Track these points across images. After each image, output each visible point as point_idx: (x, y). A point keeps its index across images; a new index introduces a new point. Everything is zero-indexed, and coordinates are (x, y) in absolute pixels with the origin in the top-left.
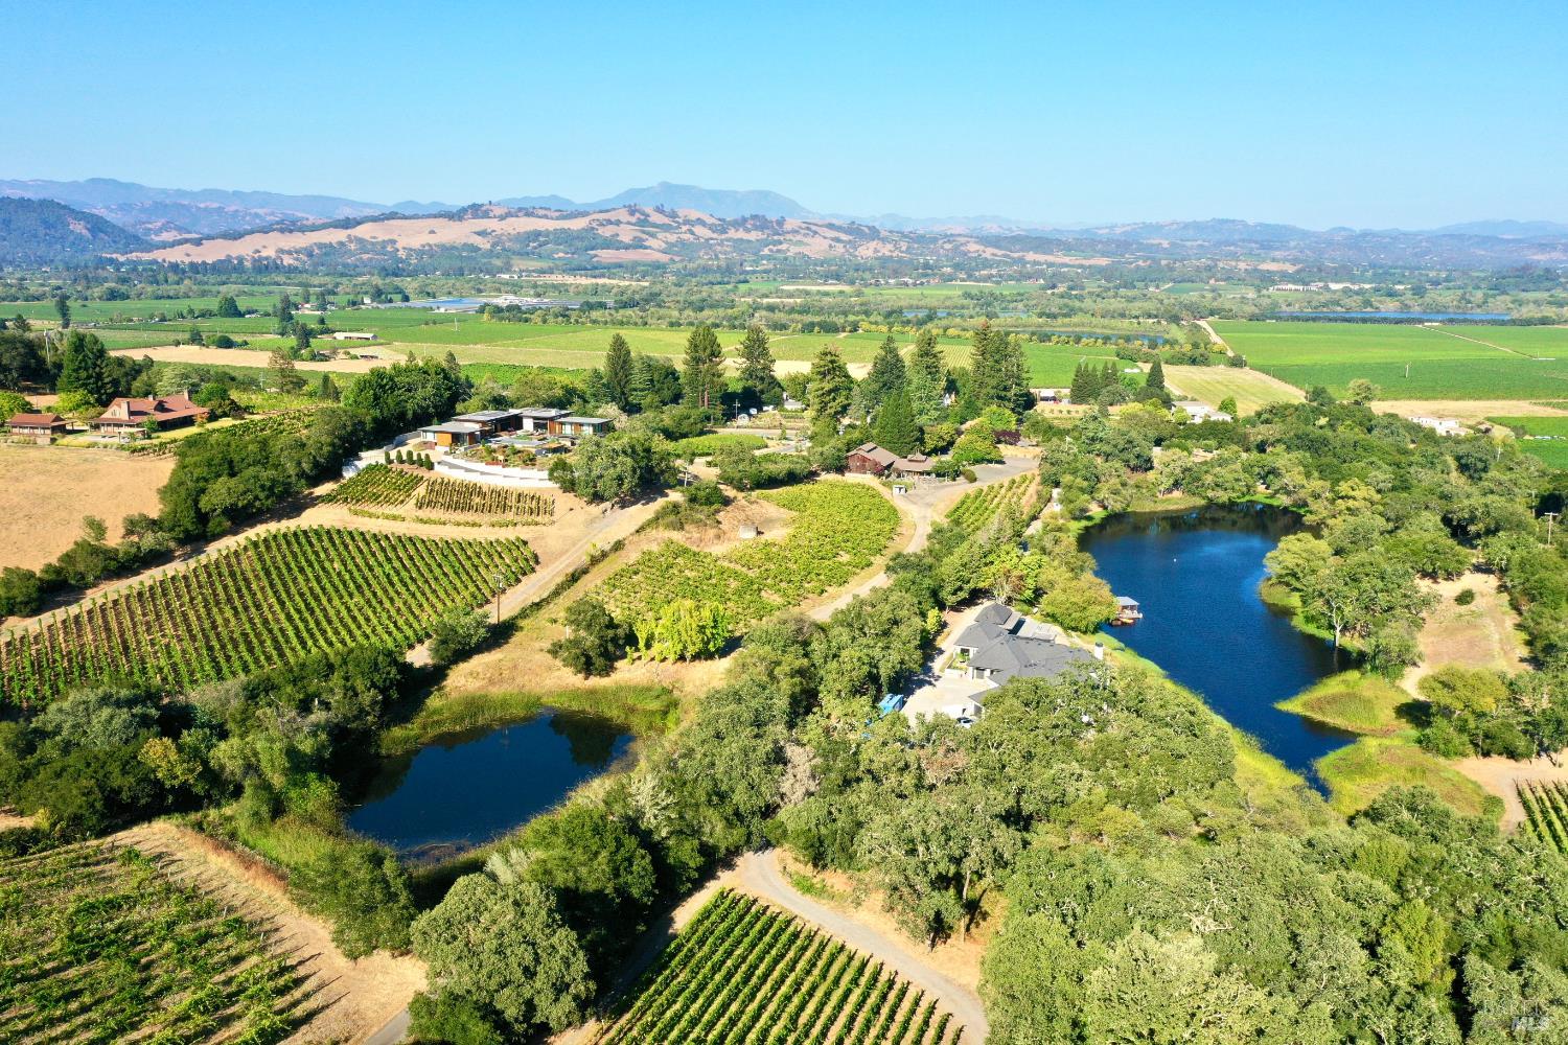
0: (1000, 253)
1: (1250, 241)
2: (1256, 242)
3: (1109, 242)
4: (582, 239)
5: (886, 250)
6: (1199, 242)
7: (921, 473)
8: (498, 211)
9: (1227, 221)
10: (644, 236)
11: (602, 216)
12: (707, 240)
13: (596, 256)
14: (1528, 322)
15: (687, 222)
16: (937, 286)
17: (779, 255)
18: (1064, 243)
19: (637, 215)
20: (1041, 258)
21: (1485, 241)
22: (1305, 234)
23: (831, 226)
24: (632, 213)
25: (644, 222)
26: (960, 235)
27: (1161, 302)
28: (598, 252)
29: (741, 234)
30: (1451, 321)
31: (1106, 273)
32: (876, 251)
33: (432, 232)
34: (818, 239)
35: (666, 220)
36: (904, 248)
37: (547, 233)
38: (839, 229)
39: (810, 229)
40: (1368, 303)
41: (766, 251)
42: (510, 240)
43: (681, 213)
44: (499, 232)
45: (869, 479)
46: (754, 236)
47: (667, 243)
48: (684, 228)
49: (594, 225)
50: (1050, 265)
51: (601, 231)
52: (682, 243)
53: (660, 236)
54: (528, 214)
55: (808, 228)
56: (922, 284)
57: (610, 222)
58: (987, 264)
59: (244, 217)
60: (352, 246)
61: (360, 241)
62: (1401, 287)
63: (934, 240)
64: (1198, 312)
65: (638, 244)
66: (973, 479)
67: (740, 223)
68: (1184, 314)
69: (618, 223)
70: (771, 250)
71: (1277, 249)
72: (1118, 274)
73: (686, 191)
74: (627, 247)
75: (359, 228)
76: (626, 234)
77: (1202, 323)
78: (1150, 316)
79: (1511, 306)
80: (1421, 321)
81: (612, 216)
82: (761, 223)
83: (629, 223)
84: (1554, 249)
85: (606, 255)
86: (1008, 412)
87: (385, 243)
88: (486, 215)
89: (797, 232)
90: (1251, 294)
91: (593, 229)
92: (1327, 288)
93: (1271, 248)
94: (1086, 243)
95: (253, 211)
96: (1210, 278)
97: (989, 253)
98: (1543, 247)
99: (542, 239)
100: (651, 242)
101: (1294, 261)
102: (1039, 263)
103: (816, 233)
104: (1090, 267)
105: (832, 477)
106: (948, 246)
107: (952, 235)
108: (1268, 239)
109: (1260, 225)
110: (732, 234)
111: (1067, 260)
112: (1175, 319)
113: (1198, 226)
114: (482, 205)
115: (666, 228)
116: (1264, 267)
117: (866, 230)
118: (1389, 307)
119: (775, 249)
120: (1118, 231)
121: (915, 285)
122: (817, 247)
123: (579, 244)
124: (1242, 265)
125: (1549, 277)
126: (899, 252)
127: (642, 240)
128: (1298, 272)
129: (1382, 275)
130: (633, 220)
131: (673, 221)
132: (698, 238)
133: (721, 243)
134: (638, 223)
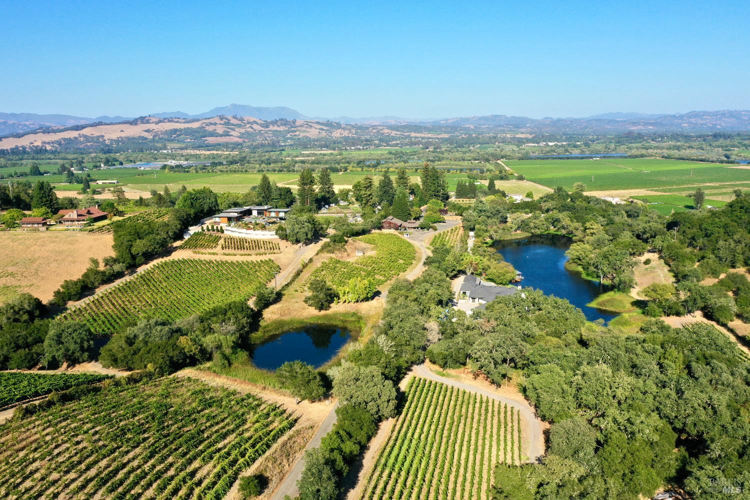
0: (399, 133)
1: (510, 125)
2: (512, 125)
3: (447, 127)
4: (199, 132)
5: (346, 133)
6: (487, 126)
7: (415, 228)
8: (153, 120)
9: (498, 116)
10: (229, 130)
11: (207, 121)
12: (260, 131)
13: (206, 140)
14: (636, 157)
15: (249, 123)
16: (374, 150)
17: (295, 137)
18: (428, 128)
19: (224, 120)
20: (418, 135)
21: (610, 122)
22: (533, 121)
23: (318, 123)
24: (222, 119)
25: (228, 123)
26: (379, 126)
27: (478, 153)
28: (207, 138)
29: (276, 128)
30: (604, 157)
31: (449, 141)
32: (341, 134)
33: (122, 131)
34: (313, 130)
35: (239, 122)
36: (354, 132)
37: (181, 130)
38: (322, 124)
39: (308, 125)
40: (567, 151)
41: (289, 136)
42: (162, 134)
43: (245, 118)
44: (156, 130)
45: (392, 231)
46: (282, 128)
47: (240, 133)
48: (248, 126)
49: (204, 125)
50: (423, 138)
51: (207, 128)
52: (247, 133)
53: (237, 130)
54: (169, 121)
55: (307, 124)
56: (367, 149)
57: (211, 124)
58: (394, 139)
59: (18, 127)
60: (82, 139)
61: (85, 136)
62: (579, 143)
63: (368, 128)
64: (497, 157)
65: (226, 134)
66: (435, 230)
67: (274, 123)
68: (490, 158)
69: (215, 124)
70: (291, 135)
71: (522, 128)
72: (455, 141)
73: (244, 107)
74: (221, 136)
75: (84, 130)
76: (220, 130)
77: (499, 162)
78: (475, 160)
79: (626, 150)
80: (591, 158)
81: (212, 121)
82: (285, 122)
83: (220, 124)
84: (639, 124)
85: (211, 140)
86: (440, 201)
87: (98, 137)
88: (148, 122)
89: (302, 126)
90: (515, 148)
91: (203, 127)
92: (547, 145)
93: (518, 127)
94: (435, 127)
95: (23, 123)
96: (496, 142)
97: (393, 133)
98: (634, 124)
99: (178, 133)
100: (232, 133)
101: (531, 133)
102: (417, 138)
103: (311, 126)
104: (441, 138)
105: (377, 231)
106: (374, 131)
107: (375, 126)
108: (517, 123)
109: (513, 117)
110: (271, 128)
111: (429, 135)
112: (487, 160)
113: (485, 119)
114: (145, 117)
115: (239, 126)
116: (517, 136)
117: (335, 124)
118: (576, 152)
119: (293, 134)
120: (450, 122)
121: (364, 149)
122: (313, 133)
123: (197, 134)
124: (508, 136)
125: (640, 137)
126: (352, 134)
127: (228, 132)
128: (533, 138)
129: (570, 138)
130: (223, 122)
131: (242, 123)
132: (255, 130)
133: (266, 132)
134: (225, 124)
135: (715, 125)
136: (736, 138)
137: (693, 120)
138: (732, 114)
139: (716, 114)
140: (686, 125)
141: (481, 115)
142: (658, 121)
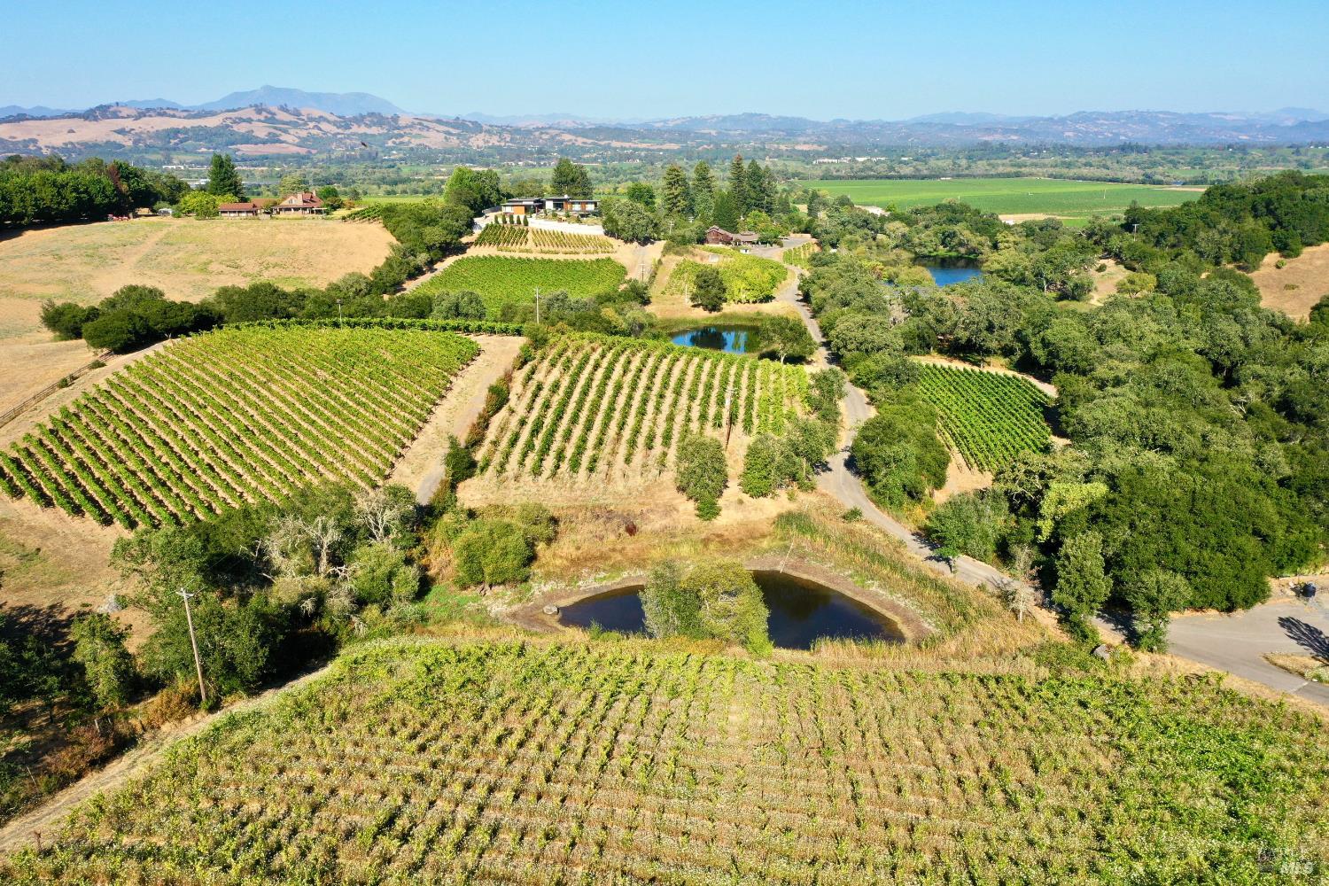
0: (590, 141)
1: (779, 130)
2: (783, 130)
3: (669, 132)
4: (221, 135)
5: (494, 141)
6: (741, 131)
8: (125, 112)
9: (755, 115)
10: (278, 133)
11: (232, 115)
12: (335, 134)
13: (238, 150)
14: (1008, 175)
15: (311, 120)
17: (403, 146)
18: (639, 132)
19: (264, 114)
20: (626, 145)
21: (948, 127)
22: (816, 124)
23: (439, 122)
24: (259, 111)
25: (271, 120)
26: (550, 128)
28: (239, 147)
29: (363, 130)
30: (957, 176)
32: (486, 142)
33: (71, 131)
34: (432, 134)
35: (293, 118)
36: (508, 139)
37: (186, 131)
38: (447, 124)
39: (421, 124)
41: (390, 144)
42: (150, 138)
43: (304, 111)
44: (138, 131)
46: (374, 130)
47: (299, 138)
48: (311, 125)
49: (228, 122)
50: (636, 149)
51: (235, 128)
52: (311, 137)
53: (292, 131)
54: (160, 114)
57: (242, 120)
62: (906, 159)
63: (529, 132)
65: (273, 139)
67: (359, 120)
69: (249, 121)
70: (394, 142)
71: (801, 135)
74: (264, 142)
76: (261, 131)
80: (936, 177)
81: (244, 114)
82: (378, 120)
83: (259, 121)
84: (996, 132)
85: (246, 150)
87: (26, 142)
88: (115, 115)
89: (411, 126)
90: (804, 165)
91: (228, 126)
92: (855, 161)
93: (794, 134)
94: (651, 133)
97: (580, 141)
98: (989, 130)
99: (181, 136)
100: (284, 137)
101: (819, 144)
102: (626, 149)
103: (428, 128)
104: (667, 150)
106: (545, 137)
107: (543, 129)
108: (790, 128)
109: (781, 117)
110: (355, 129)
111: (646, 146)
113: (734, 119)
114: (109, 107)
115: (295, 125)
116: (799, 148)
117: (471, 125)
118: (907, 170)
119: (398, 141)
122: (434, 140)
123: (217, 139)
124: (783, 147)
125: (1003, 149)
126: (506, 142)
127: (275, 135)
128: (827, 150)
129: (888, 151)
130: (262, 118)
131: (299, 120)
132: (325, 133)
133: (348, 137)
134: (267, 120)
135: (1117, 135)
136: (1155, 152)
137: (1080, 127)
138: (1143, 118)
139: (1116, 116)
140: (1071, 134)
141: (726, 113)
142: (1025, 127)
